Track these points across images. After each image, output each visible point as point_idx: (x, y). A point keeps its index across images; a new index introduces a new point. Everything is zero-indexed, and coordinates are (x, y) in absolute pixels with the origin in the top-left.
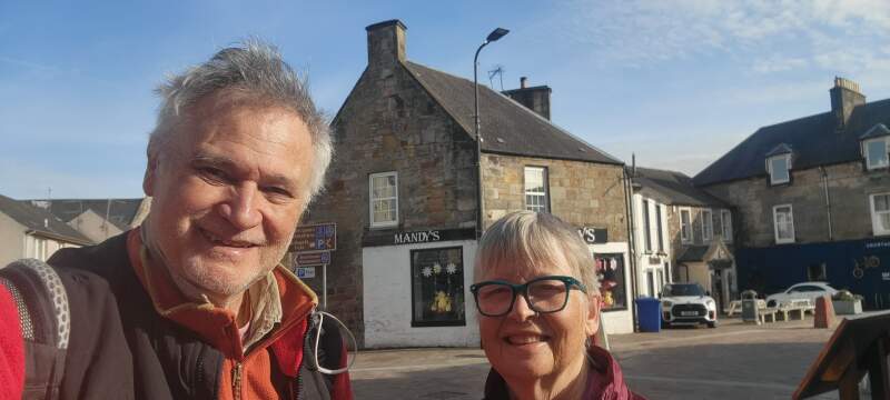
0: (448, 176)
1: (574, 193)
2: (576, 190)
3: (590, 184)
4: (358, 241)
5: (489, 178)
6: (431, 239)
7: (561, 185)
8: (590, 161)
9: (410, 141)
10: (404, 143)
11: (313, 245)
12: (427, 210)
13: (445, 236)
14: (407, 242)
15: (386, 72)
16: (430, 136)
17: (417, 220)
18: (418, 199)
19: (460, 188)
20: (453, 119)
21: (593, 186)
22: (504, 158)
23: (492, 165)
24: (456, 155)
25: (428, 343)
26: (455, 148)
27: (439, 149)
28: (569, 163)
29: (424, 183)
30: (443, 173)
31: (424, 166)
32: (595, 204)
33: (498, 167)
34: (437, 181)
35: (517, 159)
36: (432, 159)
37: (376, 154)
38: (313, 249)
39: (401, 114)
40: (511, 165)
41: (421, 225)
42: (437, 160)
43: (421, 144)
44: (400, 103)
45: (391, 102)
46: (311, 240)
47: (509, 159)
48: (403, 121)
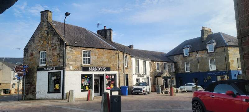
0: (58, 52)
1: (100, 57)
2: (101, 57)
3: (106, 55)
4: (36, 70)
5: (69, 53)
6: (53, 69)
7: (95, 55)
8: (106, 49)
9: (50, 43)
10: (48, 43)
11: (22, 70)
12: (53, 61)
13: (56, 68)
14: (47, 70)
15: (45, 24)
16: (54, 41)
17: (50, 64)
18: (51, 58)
19: (61, 55)
20: (60, 37)
21: (107, 56)
22: (75, 48)
23: (71, 49)
24: (60, 46)
25: (51, 98)
26: (60, 45)
27: (56, 45)
28: (98, 49)
29: (52, 54)
30: (57, 52)
31: (53, 49)
32: (107, 60)
33: (73, 50)
34: (56, 54)
35: (80, 48)
36: (55, 48)
37: (41, 46)
38: (22, 72)
39: (48, 35)
40: (77, 49)
41: (51, 65)
42: (56, 48)
43: (52, 43)
44: (48, 32)
45: (46, 32)
46: (22, 69)
47: (77, 48)
48: (48, 37)
